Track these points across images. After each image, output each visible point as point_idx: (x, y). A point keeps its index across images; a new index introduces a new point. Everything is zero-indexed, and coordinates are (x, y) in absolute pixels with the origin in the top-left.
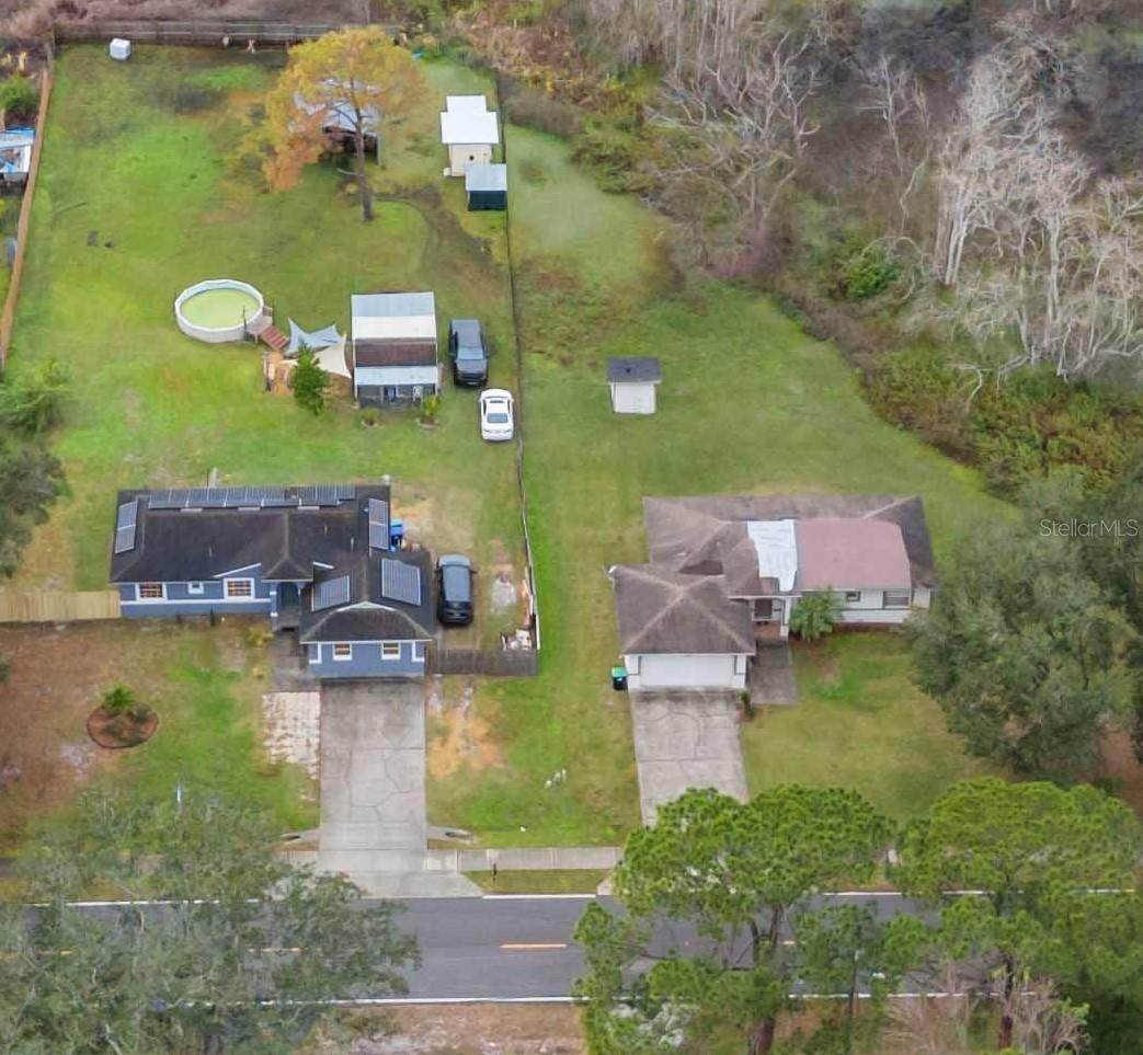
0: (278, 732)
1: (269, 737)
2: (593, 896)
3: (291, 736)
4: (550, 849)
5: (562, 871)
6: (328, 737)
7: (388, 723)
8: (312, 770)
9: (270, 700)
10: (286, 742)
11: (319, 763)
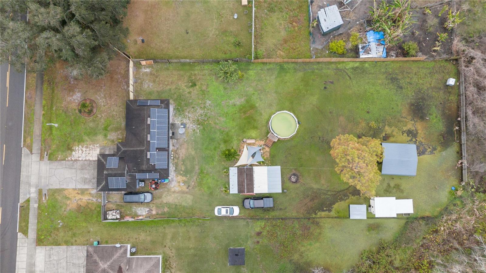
0: (84, 149)
1: (83, 147)
2: (17, 231)
3: (82, 153)
4: (37, 221)
5: (28, 223)
6: (81, 162)
7: (86, 179)
8: (69, 158)
9: (97, 146)
10: (80, 152)
11: (72, 160)
